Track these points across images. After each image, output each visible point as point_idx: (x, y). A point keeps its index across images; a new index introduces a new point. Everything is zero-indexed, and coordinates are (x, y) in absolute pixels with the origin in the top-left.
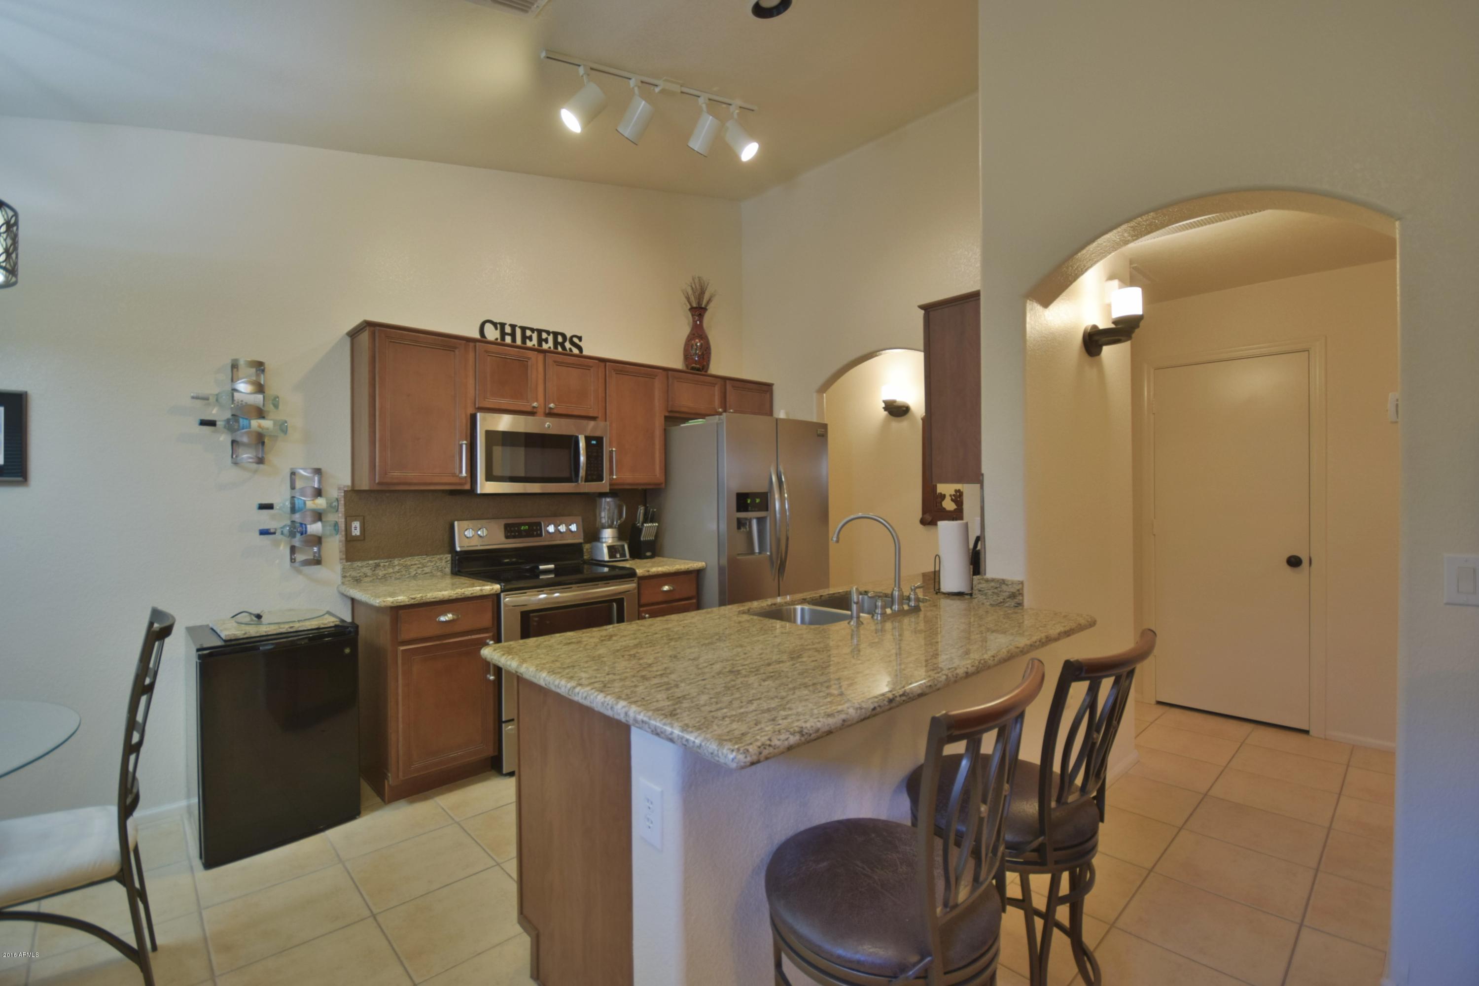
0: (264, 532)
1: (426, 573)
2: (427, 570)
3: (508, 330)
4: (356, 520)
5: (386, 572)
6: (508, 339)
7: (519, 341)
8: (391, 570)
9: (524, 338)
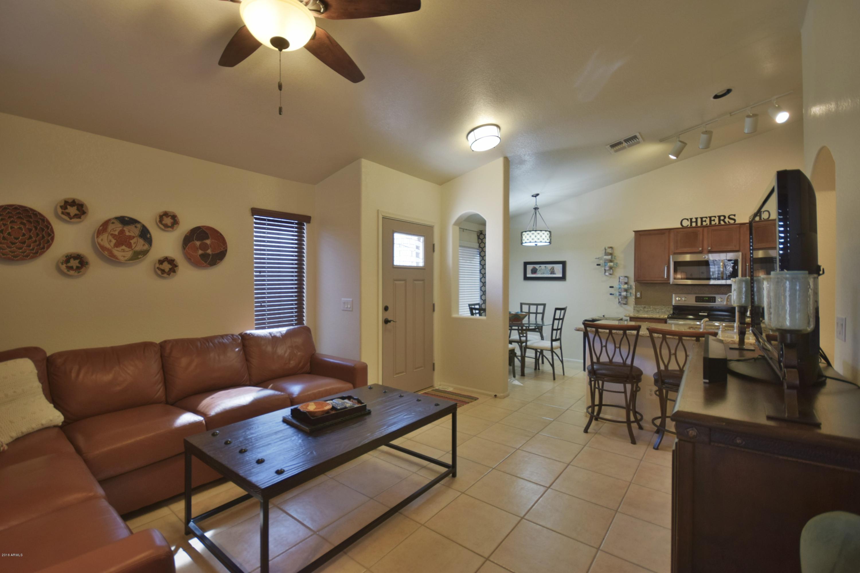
0: (611, 294)
1: (663, 312)
2: (663, 311)
3: (694, 220)
4: (639, 292)
5: (648, 310)
6: (694, 224)
7: (699, 224)
8: (650, 309)
9: (702, 221)
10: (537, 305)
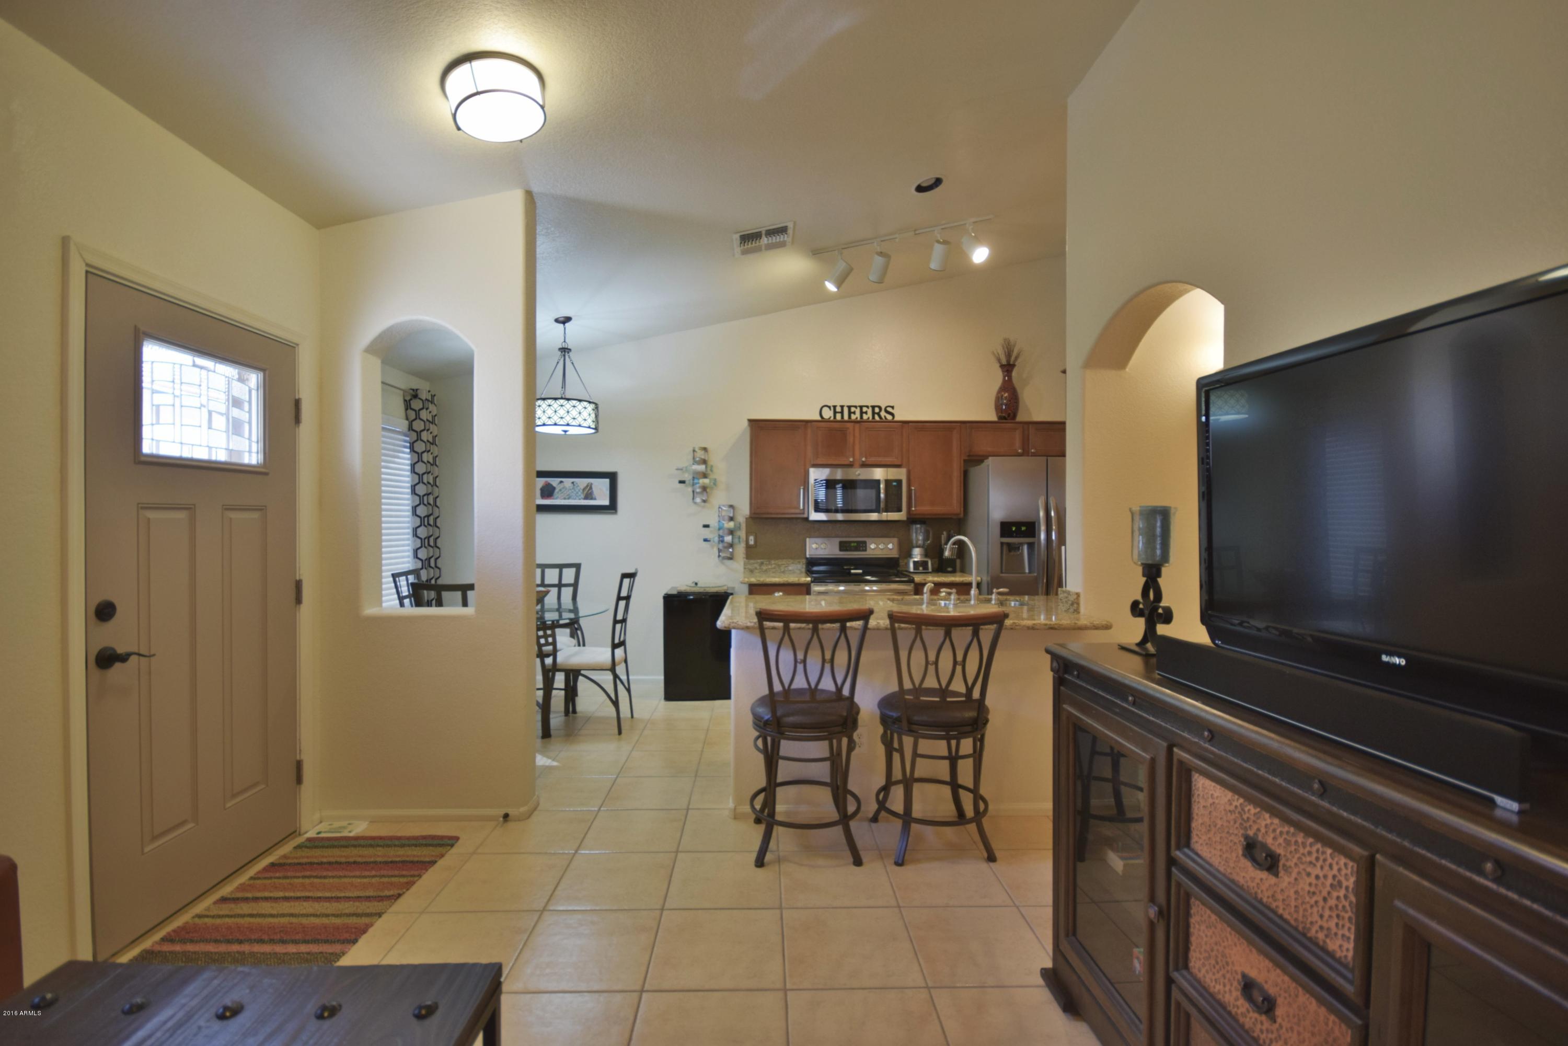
0: (705, 540)
1: (790, 571)
2: (791, 568)
3: (838, 409)
4: (751, 535)
5: (767, 567)
6: (839, 417)
7: (846, 417)
8: (770, 567)
9: (850, 413)
10: (561, 567)
